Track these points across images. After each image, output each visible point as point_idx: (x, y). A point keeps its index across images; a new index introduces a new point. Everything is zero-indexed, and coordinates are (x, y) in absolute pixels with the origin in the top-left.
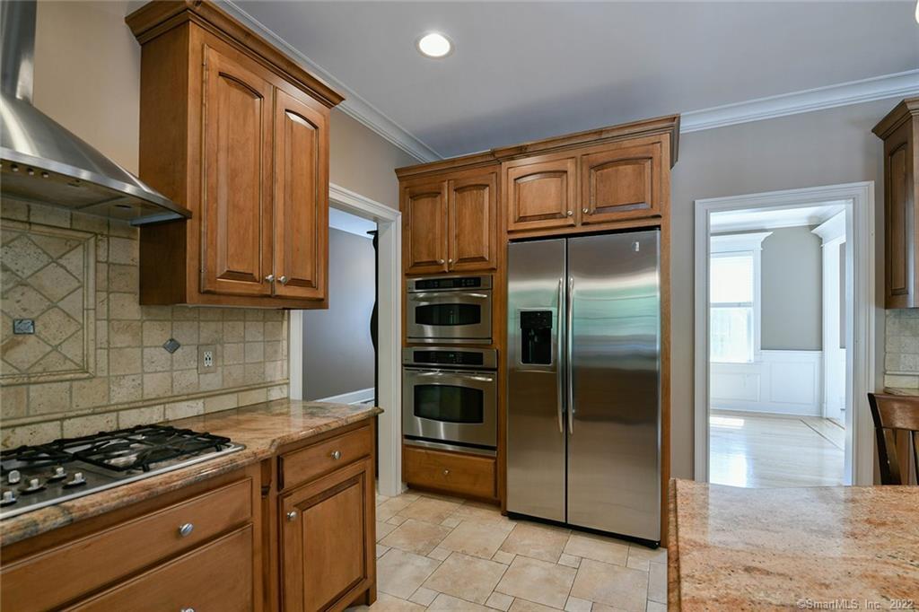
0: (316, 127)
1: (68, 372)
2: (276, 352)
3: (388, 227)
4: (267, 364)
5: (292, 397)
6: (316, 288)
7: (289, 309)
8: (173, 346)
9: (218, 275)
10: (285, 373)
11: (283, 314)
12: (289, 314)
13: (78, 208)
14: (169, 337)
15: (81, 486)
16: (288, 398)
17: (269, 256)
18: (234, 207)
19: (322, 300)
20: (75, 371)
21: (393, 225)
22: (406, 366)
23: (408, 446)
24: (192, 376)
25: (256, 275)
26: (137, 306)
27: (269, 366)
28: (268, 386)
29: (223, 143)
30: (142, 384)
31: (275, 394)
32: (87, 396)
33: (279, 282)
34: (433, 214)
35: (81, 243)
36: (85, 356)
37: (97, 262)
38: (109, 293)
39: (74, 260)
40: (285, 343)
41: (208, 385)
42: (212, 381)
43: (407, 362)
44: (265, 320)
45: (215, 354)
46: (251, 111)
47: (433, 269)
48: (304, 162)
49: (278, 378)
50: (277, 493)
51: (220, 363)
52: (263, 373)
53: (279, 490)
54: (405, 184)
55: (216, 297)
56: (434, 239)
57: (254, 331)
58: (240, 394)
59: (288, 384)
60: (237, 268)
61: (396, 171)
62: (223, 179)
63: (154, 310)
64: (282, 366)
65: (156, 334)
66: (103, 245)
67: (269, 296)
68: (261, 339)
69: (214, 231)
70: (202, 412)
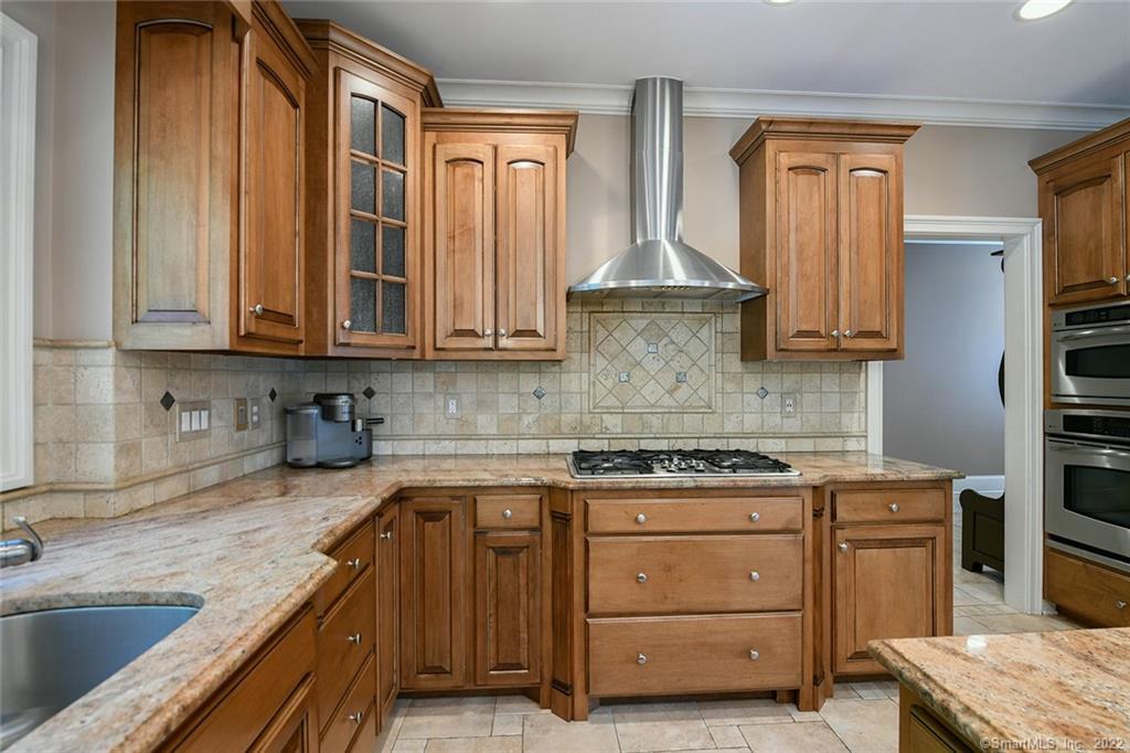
0: (885, 172)
1: (702, 407)
2: (853, 403)
3: (1016, 244)
4: (843, 415)
5: (870, 451)
6: (887, 338)
7: (867, 361)
8: (764, 393)
9: (790, 335)
10: (863, 426)
11: (860, 366)
12: (867, 365)
13: (705, 298)
14: (760, 386)
15: (702, 471)
16: (866, 451)
17: (835, 313)
18: (803, 276)
19: (895, 350)
20: (705, 407)
21: (1026, 241)
22: (1051, 435)
23: (1053, 550)
24: (777, 419)
25: (823, 331)
26: (739, 362)
27: (845, 418)
28: (845, 436)
29: (793, 226)
30: (742, 421)
31: (852, 445)
32: (712, 425)
33: (845, 336)
34: (1096, 211)
35: (708, 321)
36: (710, 398)
37: (716, 332)
38: (723, 353)
39: (704, 333)
40: (863, 395)
41: (790, 427)
42: (793, 425)
43: (1052, 431)
44: (841, 372)
45: (795, 401)
46: (816, 188)
47: (1097, 292)
48: (872, 213)
49: (855, 430)
50: (830, 524)
51: (799, 410)
52: (840, 423)
53: (832, 521)
54: (1047, 177)
55: (788, 353)
56: (1098, 248)
57: (830, 382)
58: (817, 440)
59: (866, 437)
60: (804, 327)
61: (1031, 163)
62: (793, 255)
63: (750, 365)
64: (859, 418)
65: (752, 383)
66: (719, 320)
67: (835, 350)
68: (837, 390)
69: (787, 299)
70: (784, 450)
